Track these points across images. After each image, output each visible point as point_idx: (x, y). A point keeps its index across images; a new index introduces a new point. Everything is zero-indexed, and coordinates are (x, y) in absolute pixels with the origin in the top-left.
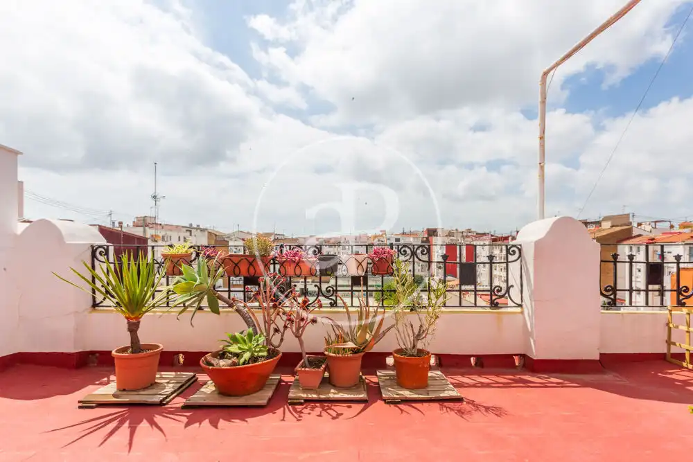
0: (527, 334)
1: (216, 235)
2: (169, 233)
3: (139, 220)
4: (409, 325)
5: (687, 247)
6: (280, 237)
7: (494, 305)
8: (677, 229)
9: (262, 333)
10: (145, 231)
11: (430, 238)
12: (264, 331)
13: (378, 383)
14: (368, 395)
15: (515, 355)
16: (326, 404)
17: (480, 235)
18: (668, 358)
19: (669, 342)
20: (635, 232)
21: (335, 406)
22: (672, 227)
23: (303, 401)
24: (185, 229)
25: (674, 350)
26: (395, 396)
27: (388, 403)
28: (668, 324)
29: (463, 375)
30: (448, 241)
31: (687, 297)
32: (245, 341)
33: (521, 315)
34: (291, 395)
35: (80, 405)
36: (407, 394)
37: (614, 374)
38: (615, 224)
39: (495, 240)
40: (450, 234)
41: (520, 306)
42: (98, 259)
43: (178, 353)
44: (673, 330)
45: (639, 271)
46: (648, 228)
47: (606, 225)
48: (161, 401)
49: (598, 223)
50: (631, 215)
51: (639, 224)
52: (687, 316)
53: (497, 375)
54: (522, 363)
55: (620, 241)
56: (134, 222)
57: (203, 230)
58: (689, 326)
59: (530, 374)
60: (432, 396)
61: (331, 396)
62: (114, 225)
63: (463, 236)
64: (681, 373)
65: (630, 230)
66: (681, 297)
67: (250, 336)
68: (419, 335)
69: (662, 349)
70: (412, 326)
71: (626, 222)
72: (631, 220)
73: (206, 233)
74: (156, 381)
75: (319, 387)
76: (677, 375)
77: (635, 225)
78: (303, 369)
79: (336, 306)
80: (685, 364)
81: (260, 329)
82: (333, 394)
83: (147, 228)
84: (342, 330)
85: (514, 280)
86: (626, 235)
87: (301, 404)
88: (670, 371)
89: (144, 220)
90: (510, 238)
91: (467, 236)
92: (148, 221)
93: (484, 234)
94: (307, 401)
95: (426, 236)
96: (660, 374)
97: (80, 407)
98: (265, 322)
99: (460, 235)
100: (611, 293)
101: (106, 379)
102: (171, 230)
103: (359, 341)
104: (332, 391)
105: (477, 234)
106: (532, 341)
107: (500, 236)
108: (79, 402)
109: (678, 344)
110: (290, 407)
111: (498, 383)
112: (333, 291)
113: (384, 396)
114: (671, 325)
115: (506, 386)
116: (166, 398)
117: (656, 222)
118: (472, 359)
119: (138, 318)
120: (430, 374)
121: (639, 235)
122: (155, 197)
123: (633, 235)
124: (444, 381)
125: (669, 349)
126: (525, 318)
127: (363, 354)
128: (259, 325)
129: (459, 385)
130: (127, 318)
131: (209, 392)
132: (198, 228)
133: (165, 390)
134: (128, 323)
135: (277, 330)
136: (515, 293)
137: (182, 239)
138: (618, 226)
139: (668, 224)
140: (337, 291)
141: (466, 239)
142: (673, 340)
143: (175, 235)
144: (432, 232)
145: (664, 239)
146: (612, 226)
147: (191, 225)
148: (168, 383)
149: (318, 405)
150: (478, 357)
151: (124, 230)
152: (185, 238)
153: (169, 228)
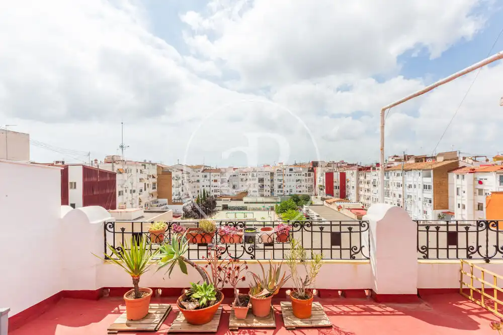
0: (372, 278)
1: (163, 168)
2: (130, 167)
3: (109, 159)
4: (299, 279)
5: (498, 175)
6: (207, 168)
7: (352, 257)
8: (491, 161)
9: (212, 283)
10: (113, 166)
11: (314, 168)
12: (212, 282)
13: (281, 312)
14: (276, 323)
15: (366, 289)
16: (251, 330)
17: (350, 166)
18: (461, 291)
19: (461, 282)
20: (461, 165)
21: (257, 331)
22: (487, 160)
23: (237, 328)
24: (141, 164)
25: (464, 287)
26: (293, 325)
27: (288, 329)
28: (461, 270)
29: (333, 304)
30: (327, 170)
31: (473, 253)
32: (202, 290)
33: (369, 265)
34: (231, 324)
35: (109, 332)
36: (299, 323)
37: (426, 303)
38: (446, 159)
39: (360, 170)
40: (329, 165)
41: (369, 259)
42: (107, 230)
43: (157, 288)
44: (463, 275)
45: (464, 192)
46: (471, 161)
47: (440, 159)
48: (155, 329)
49: (434, 158)
50: (458, 152)
51: (464, 158)
52: (471, 268)
53: (354, 304)
54: (370, 295)
55: (450, 171)
56: (105, 159)
57: (153, 164)
58: (472, 274)
59: (375, 303)
60: (314, 325)
61: (255, 325)
62: (92, 164)
63: (338, 167)
64: (466, 304)
65: (457, 163)
66: (469, 253)
67: (205, 287)
68: (305, 282)
69: (457, 286)
70: (301, 280)
71: (455, 157)
72: (458, 155)
73: (156, 167)
74: (150, 311)
75: (246, 318)
76: (465, 306)
77: (462, 159)
78: (237, 307)
79: (255, 259)
80: (470, 298)
81: (211, 281)
82: (256, 323)
83: (114, 164)
84: (259, 279)
85: (365, 243)
86: (454, 167)
87: (237, 330)
88: (461, 302)
89: (112, 158)
90: (371, 168)
91: (341, 167)
92: (115, 159)
93: (353, 165)
94: (240, 328)
95: (311, 167)
96: (454, 305)
97: (109, 333)
98: (213, 276)
99: (336, 165)
100: (425, 250)
101: (117, 309)
102: (131, 165)
103: (271, 288)
104: (255, 320)
105: (348, 165)
106: (375, 282)
107: (365, 166)
108: (108, 330)
109: (466, 284)
110: (230, 332)
111: (354, 311)
112: (253, 249)
113: (285, 325)
114: (462, 272)
115: (359, 314)
116: (157, 326)
117: (475, 157)
118: (339, 292)
119: (138, 276)
120: (313, 305)
121: (464, 167)
122: (122, 147)
123: (460, 167)
124: (321, 311)
125: (461, 286)
126: (371, 267)
127: (272, 296)
128: (209, 278)
129: (330, 314)
130: (133, 277)
131: (182, 322)
132: (150, 163)
133: (156, 320)
134: (133, 279)
135: (220, 280)
136: (365, 251)
137: (139, 171)
138: (449, 160)
139: (484, 159)
140: (255, 249)
141: (340, 169)
142: (463, 281)
143: (134, 169)
144: (315, 164)
145: (482, 169)
146: (444, 160)
147: (145, 161)
148: (156, 313)
149: (247, 331)
150: (343, 291)
151: (100, 168)
152: (141, 170)
153: (130, 163)
